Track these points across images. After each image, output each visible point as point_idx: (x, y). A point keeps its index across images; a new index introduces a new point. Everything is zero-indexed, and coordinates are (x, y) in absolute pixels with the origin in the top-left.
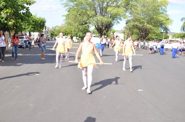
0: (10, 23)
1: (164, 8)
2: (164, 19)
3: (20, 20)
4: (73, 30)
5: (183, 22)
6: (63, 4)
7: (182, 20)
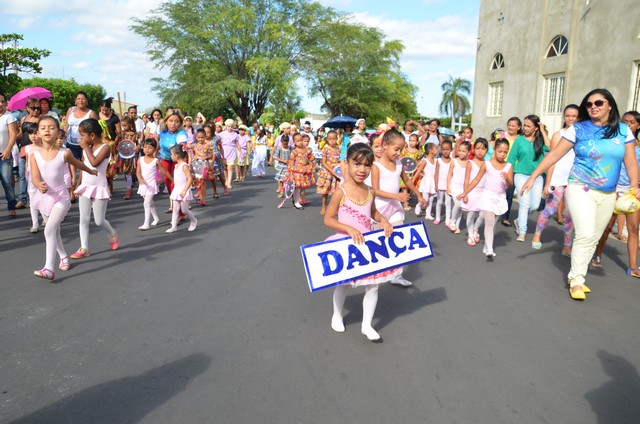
1: (393, 58)
2: (395, 87)
6: (151, 52)
7: (443, 86)
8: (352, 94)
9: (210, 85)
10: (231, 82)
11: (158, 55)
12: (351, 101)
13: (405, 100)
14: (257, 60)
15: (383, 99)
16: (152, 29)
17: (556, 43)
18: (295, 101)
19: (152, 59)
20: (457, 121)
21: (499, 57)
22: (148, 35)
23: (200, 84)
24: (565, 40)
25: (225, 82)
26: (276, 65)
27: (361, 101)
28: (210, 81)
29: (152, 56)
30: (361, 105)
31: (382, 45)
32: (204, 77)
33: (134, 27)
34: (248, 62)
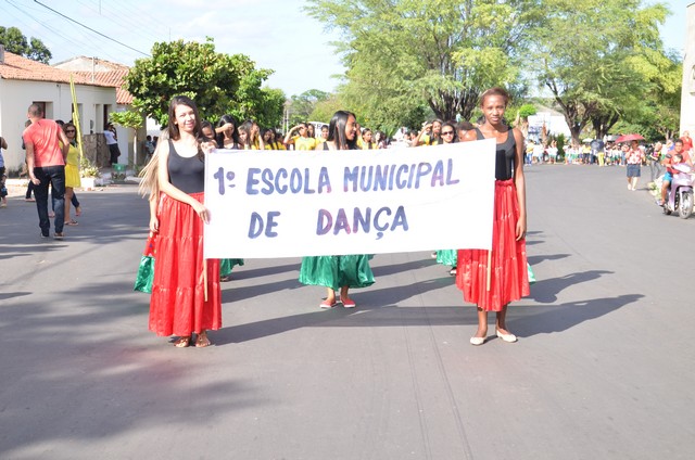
2: (655, 70)
3: (262, 115)
6: (335, 44)
8: (589, 87)
9: (408, 82)
10: (437, 80)
11: (341, 47)
12: (591, 96)
14: (466, 51)
16: (331, 10)
18: (520, 86)
19: (336, 52)
22: (322, 19)
23: (397, 80)
25: (426, 78)
26: (490, 55)
27: (603, 95)
28: (408, 78)
29: (335, 48)
30: (602, 101)
32: (400, 73)
33: (306, 8)
34: (455, 54)
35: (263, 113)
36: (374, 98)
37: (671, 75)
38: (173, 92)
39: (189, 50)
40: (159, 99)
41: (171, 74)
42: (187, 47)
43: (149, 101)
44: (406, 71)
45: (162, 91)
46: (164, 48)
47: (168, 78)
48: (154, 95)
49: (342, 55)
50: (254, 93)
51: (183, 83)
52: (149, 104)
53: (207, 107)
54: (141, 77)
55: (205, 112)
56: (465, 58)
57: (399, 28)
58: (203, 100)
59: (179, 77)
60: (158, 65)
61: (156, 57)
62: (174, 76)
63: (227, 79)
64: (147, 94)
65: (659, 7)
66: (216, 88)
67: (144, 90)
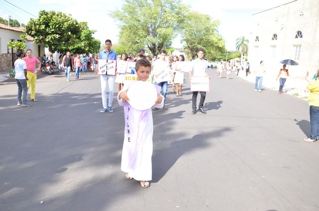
0: (86, 49)
1: (216, 28)
2: (217, 40)
3: (91, 47)
4: (127, 49)
5: (238, 40)
8: (198, 44)
9: (142, 39)
10: (150, 37)
11: (120, 26)
12: (199, 46)
13: (221, 46)
14: (161, 29)
15: (212, 45)
16: (117, 15)
17: (274, 36)
18: (169, 44)
19: (119, 28)
20: (244, 55)
21: (257, 38)
22: (113, 18)
23: (138, 38)
24: (276, 36)
25: (147, 37)
26: (169, 30)
27: (203, 46)
28: (141, 37)
29: (118, 26)
30: (203, 48)
31: (211, 22)
32: (139, 36)
33: (109, 14)
34: (158, 30)
35: (92, 46)
36: (130, 43)
37: (221, 41)
38: (49, 34)
39: (58, 15)
40: (41, 37)
41: (47, 25)
42: (57, 14)
43: (36, 38)
44: (141, 35)
45: (43, 34)
46: (44, 13)
47: (46, 27)
48: (39, 35)
49: (120, 29)
50: (89, 37)
51: (53, 30)
52: (37, 40)
53: (66, 42)
54: (32, 26)
55: (64, 44)
56: (162, 31)
57: (139, 21)
58: (63, 39)
59: (51, 27)
60: (41, 21)
61: (40, 17)
62: (49, 26)
63: (75, 30)
64: (36, 35)
65: (218, 21)
66: (70, 33)
67: (33, 32)
